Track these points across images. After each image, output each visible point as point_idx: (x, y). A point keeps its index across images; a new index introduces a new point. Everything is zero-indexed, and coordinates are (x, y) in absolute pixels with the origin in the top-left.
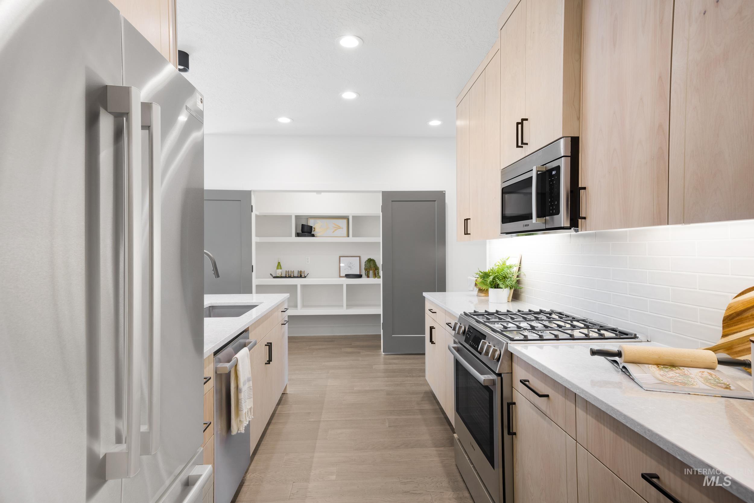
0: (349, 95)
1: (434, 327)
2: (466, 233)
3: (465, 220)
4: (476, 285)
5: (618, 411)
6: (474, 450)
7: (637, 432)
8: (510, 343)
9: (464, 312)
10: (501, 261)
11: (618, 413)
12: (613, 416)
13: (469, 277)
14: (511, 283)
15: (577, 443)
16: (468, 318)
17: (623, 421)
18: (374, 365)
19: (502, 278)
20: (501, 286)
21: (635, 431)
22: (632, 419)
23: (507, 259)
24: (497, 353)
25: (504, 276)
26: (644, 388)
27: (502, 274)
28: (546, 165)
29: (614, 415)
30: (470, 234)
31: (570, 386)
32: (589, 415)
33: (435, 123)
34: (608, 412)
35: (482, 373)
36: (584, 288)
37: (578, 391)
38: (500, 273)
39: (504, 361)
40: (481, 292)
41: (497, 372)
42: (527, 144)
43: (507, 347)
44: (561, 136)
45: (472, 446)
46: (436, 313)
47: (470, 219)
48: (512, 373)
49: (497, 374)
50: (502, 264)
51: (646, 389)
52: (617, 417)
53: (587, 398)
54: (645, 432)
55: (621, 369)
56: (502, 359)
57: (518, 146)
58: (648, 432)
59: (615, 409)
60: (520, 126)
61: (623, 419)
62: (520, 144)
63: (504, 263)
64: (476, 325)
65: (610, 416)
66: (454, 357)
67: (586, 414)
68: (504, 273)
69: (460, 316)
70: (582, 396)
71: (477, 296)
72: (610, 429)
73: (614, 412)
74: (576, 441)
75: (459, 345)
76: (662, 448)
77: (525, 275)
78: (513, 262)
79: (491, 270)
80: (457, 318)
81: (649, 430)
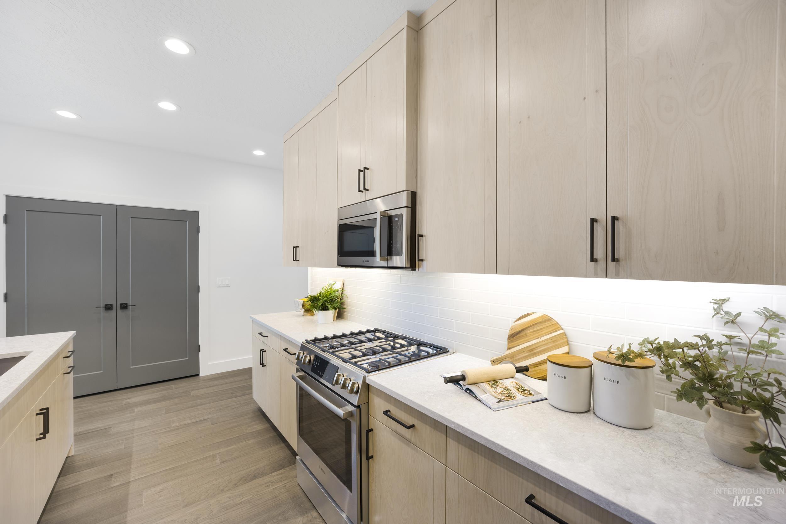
0: (167, 106)
1: (265, 350)
2: (295, 259)
3: (294, 247)
4: (303, 306)
5: (499, 445)
6: (325, 473)
7: (519, 463)
8: (368, 376)
9: (306, 340)
10: (328, 286)
11: (499, 447)
12: (493, 449)
13: (296, 299)
14: (337, 305)
15: (447, 467)
16: (309, 345)
17: (505, 453)
18: (191, 391)
19: (330, 301)
20: (330, 307)
21: (517, 463)
22: (514, 453)
23: (334, 284)
24: (356, 386)
25: (331, 299)
26: (494, 410)
27: (329, 297)
28: (388, 211)
29: (495, 448)
30: (298, 261)
31: (444, 421)
32: (462, 444)
33: (259, 153)
34: (488, 446)
35: (340, 406)
36: (402, 311)
37: (453, 425)
38: (328, 297)
39: (362, 393)
40: (307, 312)
41: (356, 405)
42: (368, 190)
43: (364, 380)
44: (405, 189)
45: (322, 470)
46: (267, 336)
47: (298, 247)
48: (369, 402)
49: (356, 406)
50: (329, 289)
51: (495, 410)
52: (497, 450)
53: (463, 432)
54: (528, 464)
55: (465, 390)
56: (361, 391)
57: (360, 191)
58: (531, 464)
59: (496, 443)
60: (362, 173)
61: (505, 452)
62: (362, 189)
63: (331, 288)
64: (323, 355)
65: (490, 449)
66: (297, 384)
67: (458, 444)
68: (331, 296)
69: (302, 344)
70: (458, 431)
71: (303, 316)
72: (485, 457)
73: (494, 446)
74: (446, 465)
75: (303, 373)
76: (545, 476)
77: (347, 297)
78: (338, 286)
79: (319, 294)
80: (299, 346)
81: (532, 462)
